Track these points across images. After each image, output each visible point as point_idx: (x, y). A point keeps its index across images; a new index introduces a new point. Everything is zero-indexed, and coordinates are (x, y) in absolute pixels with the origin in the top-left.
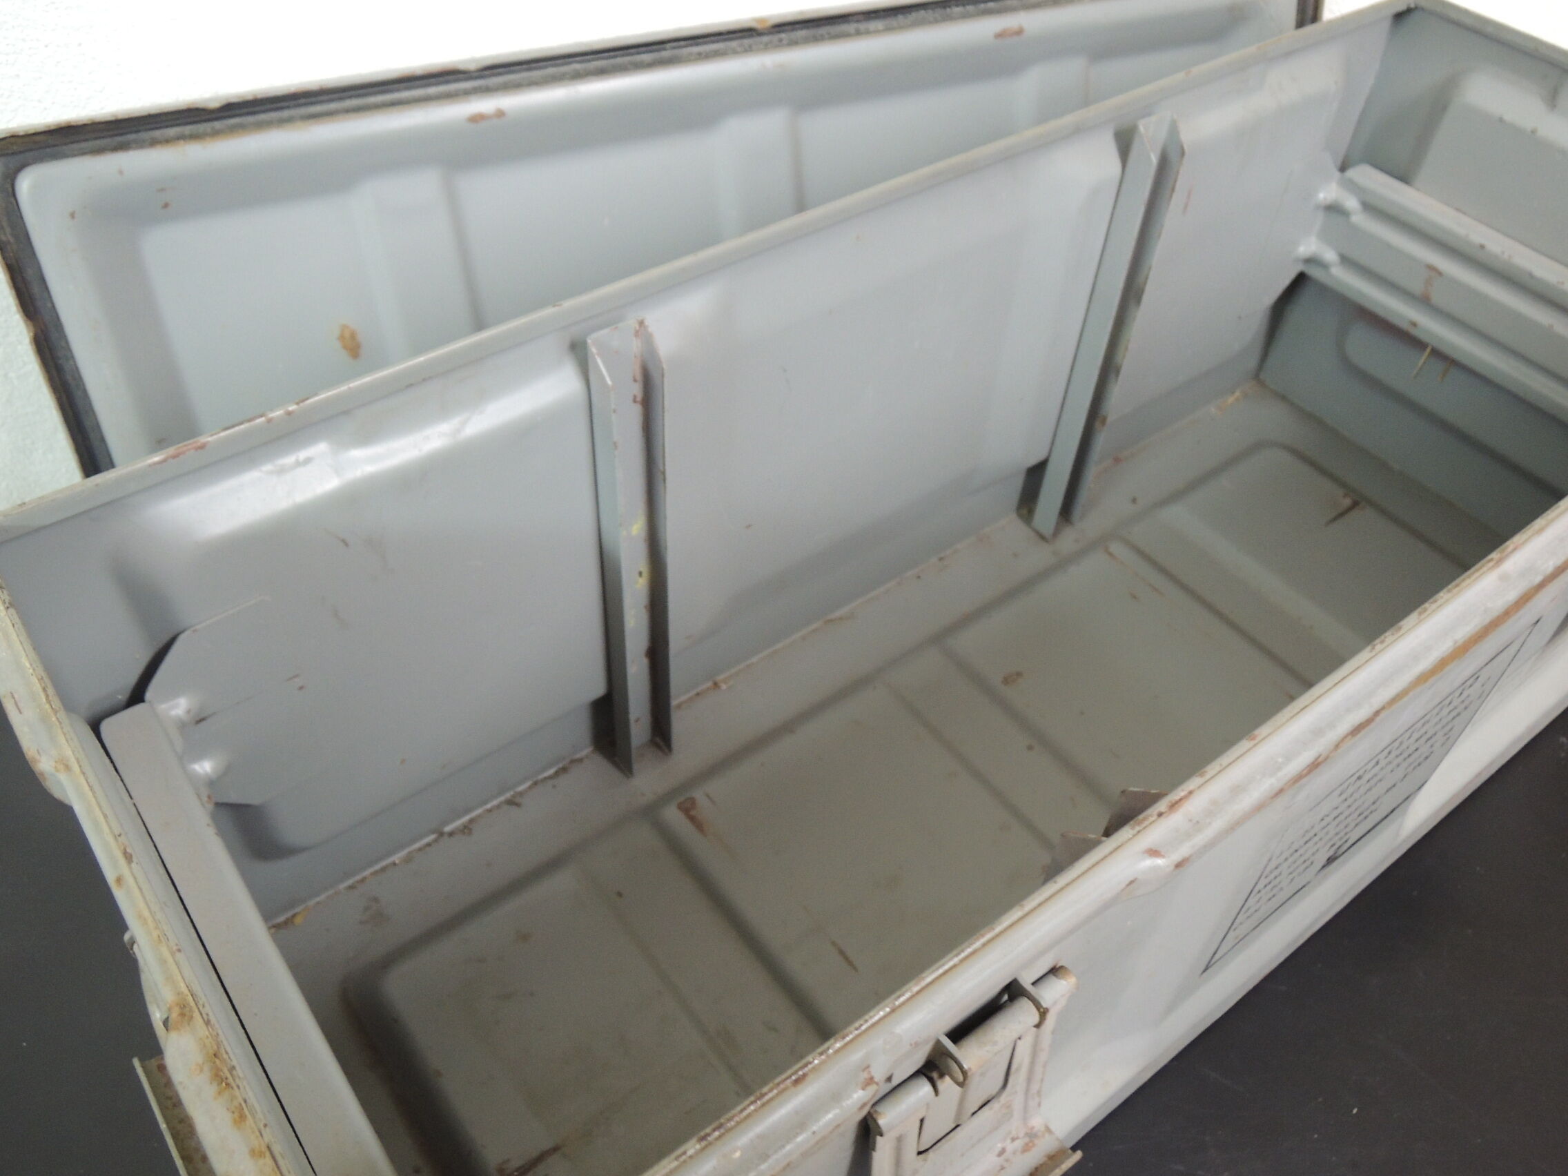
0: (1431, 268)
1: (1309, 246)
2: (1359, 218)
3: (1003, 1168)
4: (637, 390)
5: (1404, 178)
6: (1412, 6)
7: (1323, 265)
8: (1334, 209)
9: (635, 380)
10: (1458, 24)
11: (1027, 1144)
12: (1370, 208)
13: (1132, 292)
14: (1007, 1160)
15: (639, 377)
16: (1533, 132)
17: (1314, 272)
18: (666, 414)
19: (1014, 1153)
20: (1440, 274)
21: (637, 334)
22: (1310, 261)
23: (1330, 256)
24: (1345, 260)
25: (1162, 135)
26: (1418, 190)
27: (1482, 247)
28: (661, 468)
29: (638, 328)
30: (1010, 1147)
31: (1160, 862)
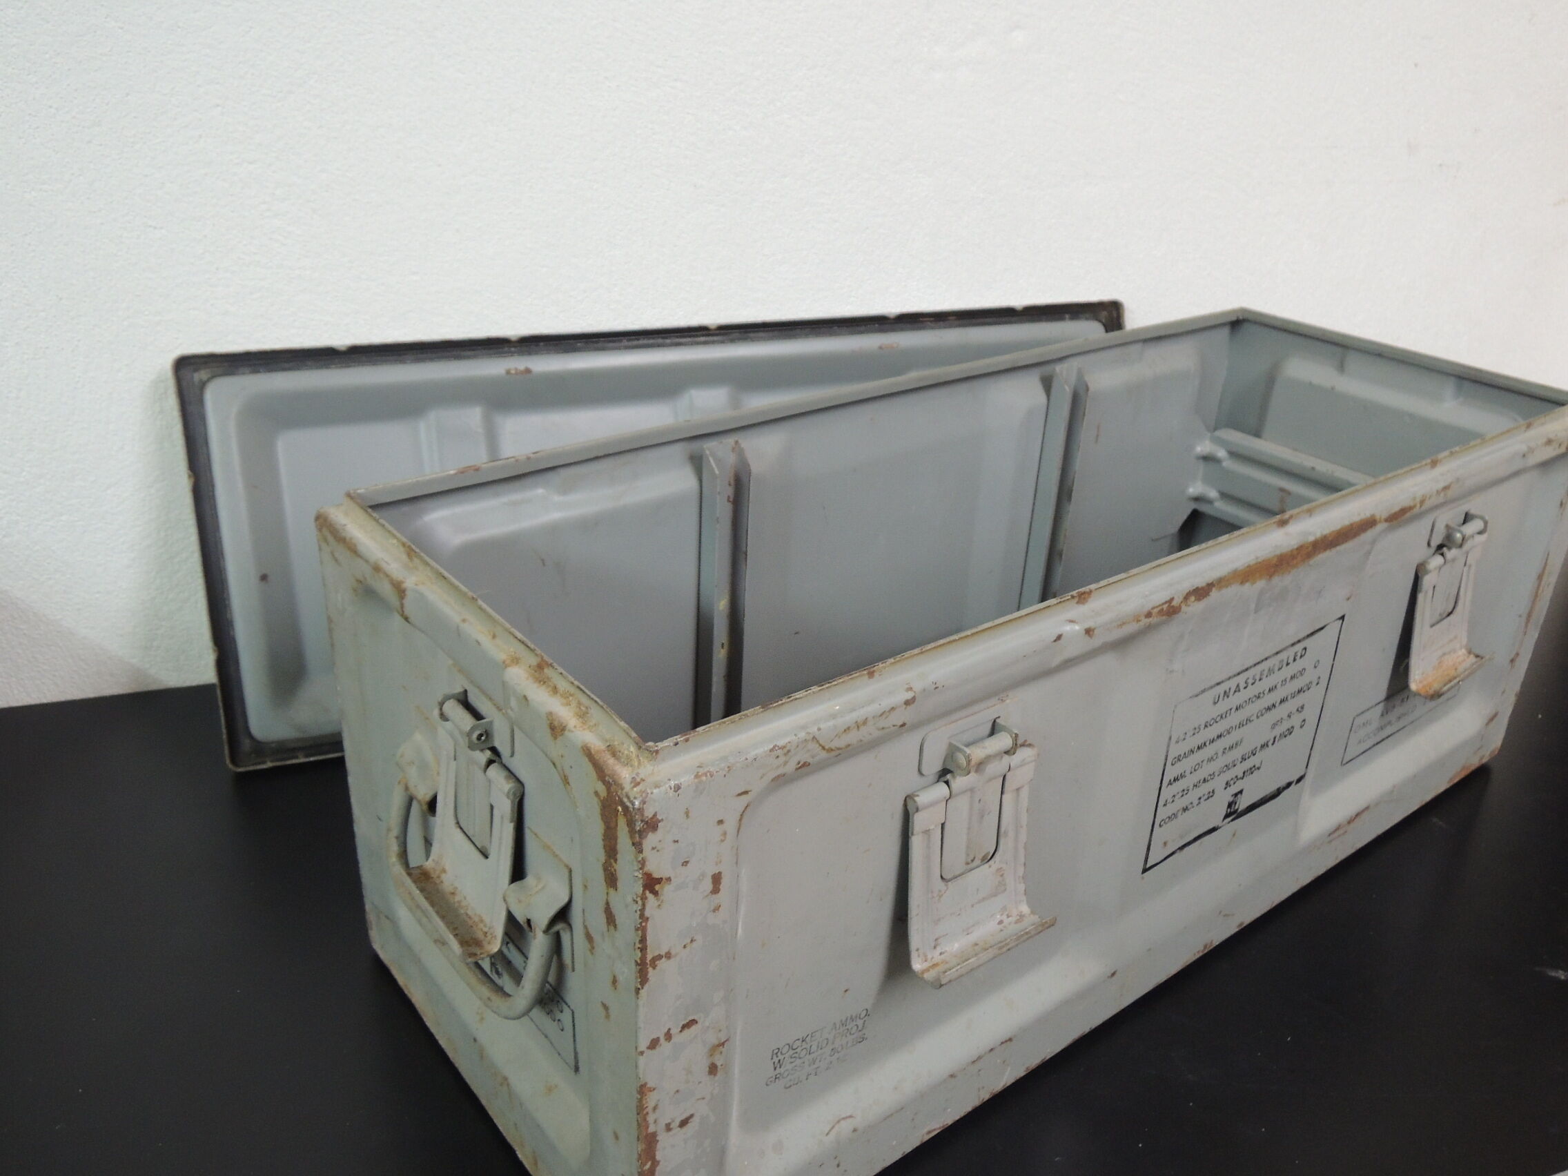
0: (1282, 490)
1: (1195, 489)
2: (1228, 464)
3: (1002, 930)
4: (730, 491)
5: (1257, 434)
6: (1241, 318)
7: (1209, 502)
8: (1208, 459)
9: (730, 485)
10: (1274, 328)
11: (1018, 920)
12: (1235, 455)
13: (1064, 493)
14: (1005, 927)
15: (732, 482)
16: (1333, 388)
17: (1203, 508)
18: (750, 505)
19: (1010, 924)
20: (1289, 493)
21: (733, 449)
22: (1197, 499)
23: (1213, 494)
24: (1224, 496)
25: (1073, 380)
26: (1266, 440)
27: (1313, 468)
28: (744, 549)
29: (734, 446)
30: (1006, 921)
31: (1077, 627)
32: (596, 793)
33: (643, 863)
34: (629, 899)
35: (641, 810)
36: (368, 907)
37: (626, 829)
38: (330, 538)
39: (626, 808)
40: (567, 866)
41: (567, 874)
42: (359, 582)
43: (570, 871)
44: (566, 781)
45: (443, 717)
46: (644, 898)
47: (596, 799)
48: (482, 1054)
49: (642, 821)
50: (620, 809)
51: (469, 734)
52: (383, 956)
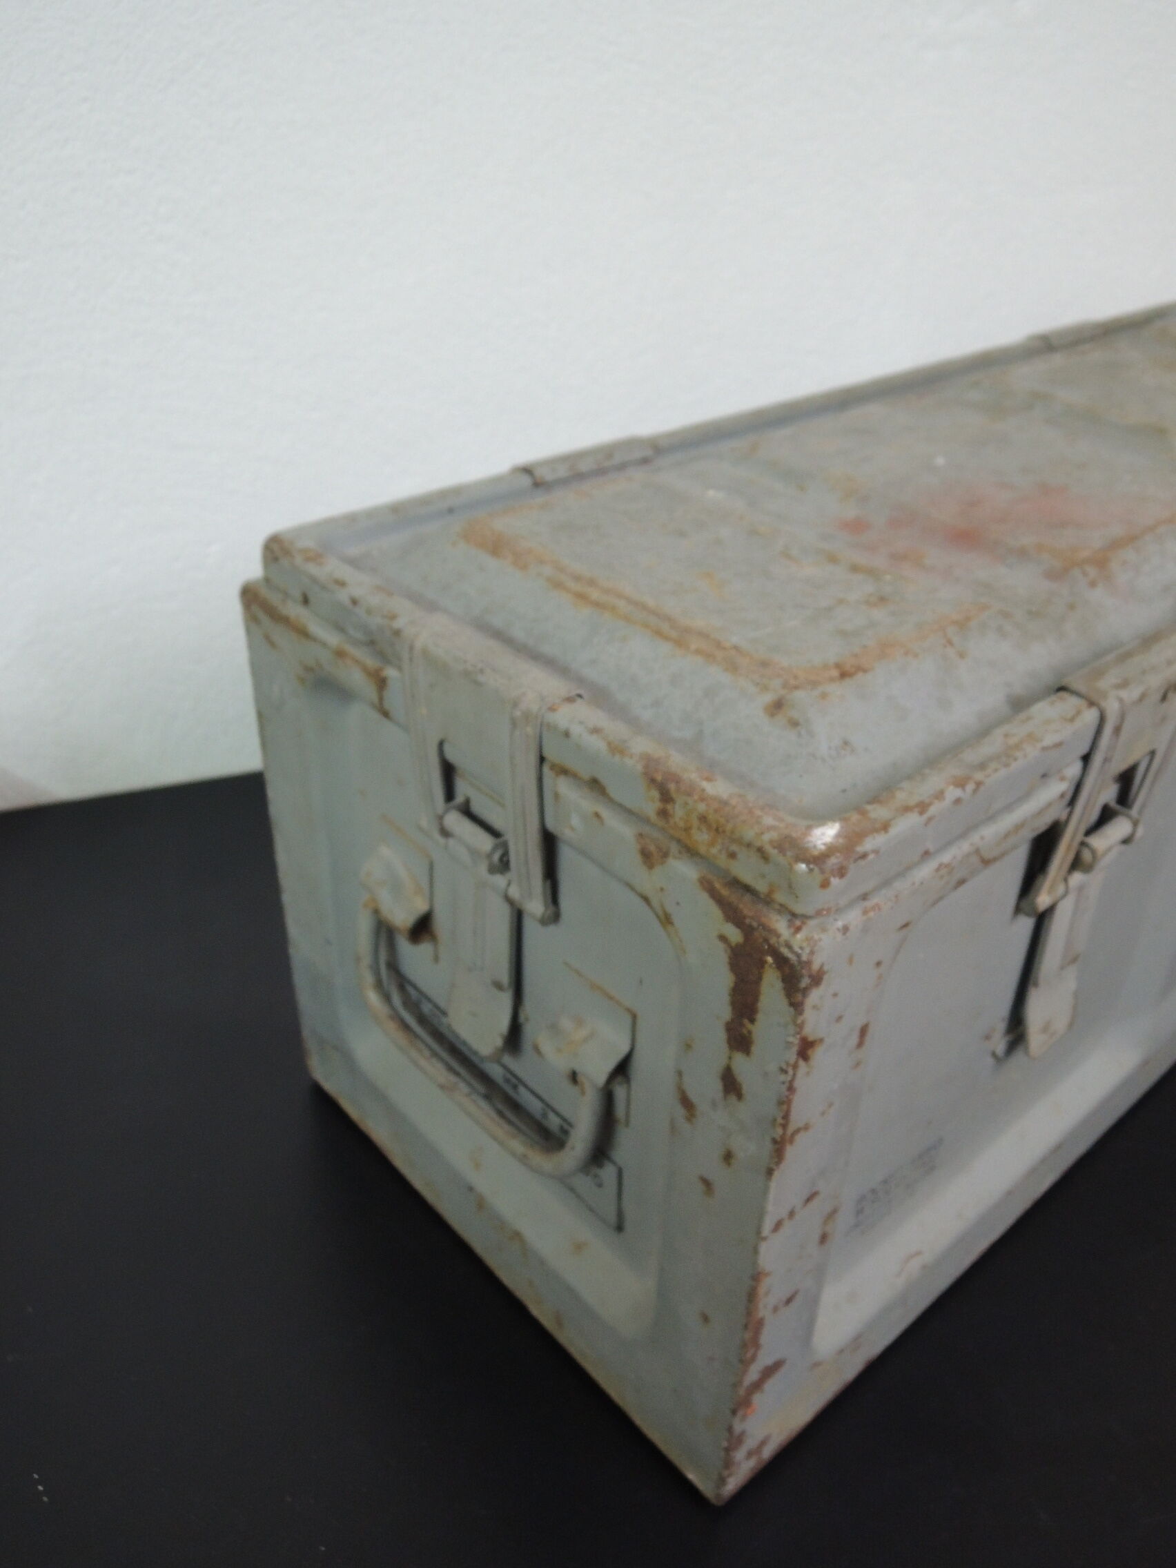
32: (723, 938)
33: (801, 1027)
34: (772, 1067)
35: (809, 963)
36: (306, 1033)
37: (779, 985)
38: (261, 615)
39: (781, 962)
40: (629, 1010)
41: (628, 1019)
42: (309, 669)
43: (634, 1017)
44: (666, 920)
45: (445, 833)
46: (795, 1067)
47: (721, 946)
48: (481, 1204)
49: (810, 976)
50: (770, 959)
51: (489, 856)
52: (329, 1086)
